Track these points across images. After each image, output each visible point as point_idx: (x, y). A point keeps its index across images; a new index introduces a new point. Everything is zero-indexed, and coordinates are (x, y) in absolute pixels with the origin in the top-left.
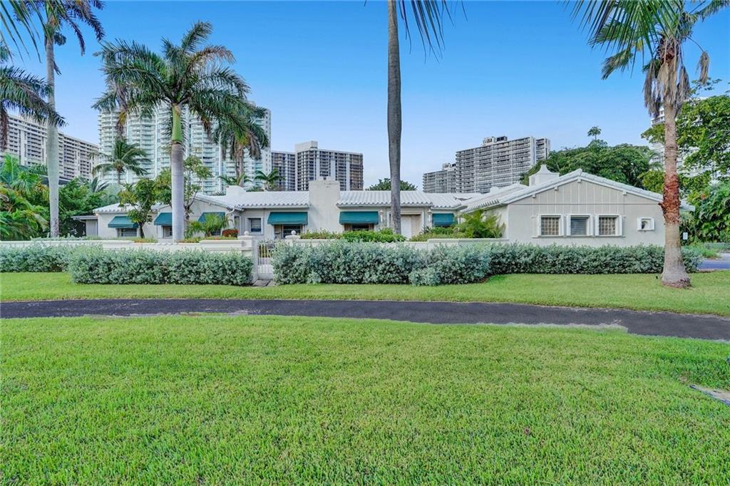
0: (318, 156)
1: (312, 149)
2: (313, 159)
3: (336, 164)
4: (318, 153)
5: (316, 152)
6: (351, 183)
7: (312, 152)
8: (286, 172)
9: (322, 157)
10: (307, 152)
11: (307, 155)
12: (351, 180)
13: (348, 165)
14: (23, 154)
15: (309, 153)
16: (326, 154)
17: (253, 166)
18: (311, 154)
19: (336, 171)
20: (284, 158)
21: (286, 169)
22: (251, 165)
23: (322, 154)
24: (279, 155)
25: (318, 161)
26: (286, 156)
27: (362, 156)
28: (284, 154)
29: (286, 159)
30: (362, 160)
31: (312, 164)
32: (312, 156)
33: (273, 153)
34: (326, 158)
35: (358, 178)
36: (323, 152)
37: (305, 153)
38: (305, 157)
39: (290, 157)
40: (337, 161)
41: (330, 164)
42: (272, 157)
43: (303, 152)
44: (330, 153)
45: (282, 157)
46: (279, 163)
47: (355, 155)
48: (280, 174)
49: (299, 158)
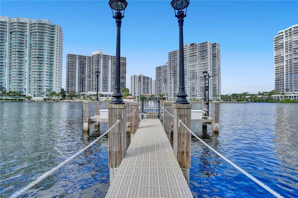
0: (102, 57)
1: (98, 54)
2: (99, 59)
3: (112, 62)
4: (102, 56)
5: (101, 55)
7: (99, 55)
8: (86, 65)
9: (104, 58)
10: (96, 55)
11: (96, 57)
15: (97, 55)
16: (106, 57)
19: (112, 65)
20: (85, 59)
21: (87, 64)
22: (46, 57)
23: (104, 56)
24: (83, 57)
25: (102, 60)
26: (87, 57)
27: (126, 58)
28: (85, 57)
29: (87, 59)
30: (126, 60)
31: (98, 62)
32: (99, 57)
33: (79, 56)
34: (106, 58)
35: (123, 69)
36: (105, 55)
37: (95, 56)
38: (95, 58)
39: (89, 58)
40: (112, 60)
41: (108, 62)
42: (79, 58)
43: (95, 55)
44: (108, 56)
45: (85, 58)
46: (82, 61)
47: (122, 58)
48: (83, 66)
49: (92, 58)
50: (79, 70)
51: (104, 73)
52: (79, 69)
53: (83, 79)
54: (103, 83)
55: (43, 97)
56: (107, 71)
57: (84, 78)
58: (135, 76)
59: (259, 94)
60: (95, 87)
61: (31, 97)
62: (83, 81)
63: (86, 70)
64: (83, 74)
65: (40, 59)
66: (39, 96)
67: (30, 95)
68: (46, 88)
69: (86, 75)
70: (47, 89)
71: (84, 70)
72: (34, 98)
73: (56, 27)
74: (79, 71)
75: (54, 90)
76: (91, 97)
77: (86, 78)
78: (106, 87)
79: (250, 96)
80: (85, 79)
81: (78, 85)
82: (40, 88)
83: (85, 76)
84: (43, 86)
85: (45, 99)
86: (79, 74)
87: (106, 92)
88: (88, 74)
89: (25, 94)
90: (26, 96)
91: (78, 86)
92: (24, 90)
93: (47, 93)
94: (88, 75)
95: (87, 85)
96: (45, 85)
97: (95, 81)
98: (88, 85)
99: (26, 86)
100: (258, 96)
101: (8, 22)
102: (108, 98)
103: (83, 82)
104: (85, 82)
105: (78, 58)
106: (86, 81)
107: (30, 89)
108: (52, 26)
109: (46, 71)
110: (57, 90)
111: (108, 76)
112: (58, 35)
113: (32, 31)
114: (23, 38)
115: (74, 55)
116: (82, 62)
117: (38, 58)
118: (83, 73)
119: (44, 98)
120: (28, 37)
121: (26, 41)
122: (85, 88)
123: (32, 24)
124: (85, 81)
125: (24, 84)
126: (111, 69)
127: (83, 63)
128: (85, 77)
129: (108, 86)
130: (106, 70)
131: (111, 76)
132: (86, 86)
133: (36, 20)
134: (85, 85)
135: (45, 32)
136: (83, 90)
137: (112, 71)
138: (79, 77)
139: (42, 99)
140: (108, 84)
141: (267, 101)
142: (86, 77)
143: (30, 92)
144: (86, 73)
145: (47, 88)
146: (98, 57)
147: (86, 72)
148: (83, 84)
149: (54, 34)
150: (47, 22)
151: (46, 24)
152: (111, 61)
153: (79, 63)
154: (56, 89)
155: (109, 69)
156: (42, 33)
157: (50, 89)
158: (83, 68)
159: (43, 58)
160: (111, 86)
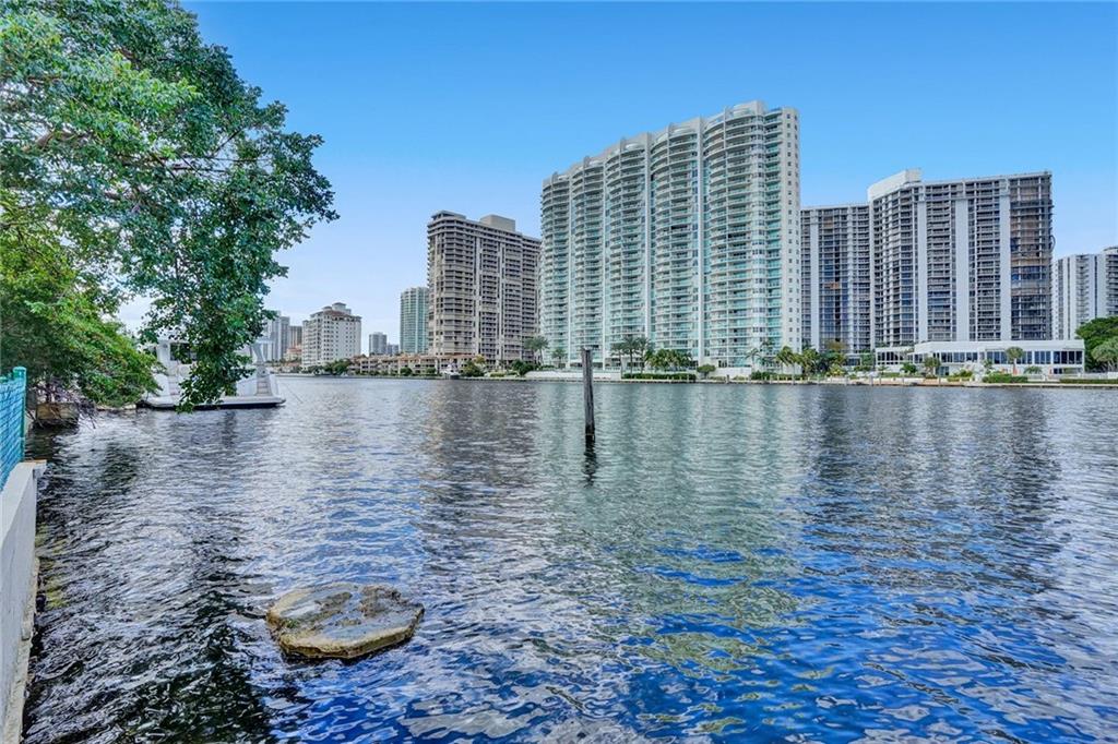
0: (921, 199)
1: (905, 187)
2: (908, 207)
3: (970, 209)
4: (922, 191)
5: (916, 189)
6: (1014, 247)
7: (907, 191)
8: (850, 243)
9: (932, 199)
10: (895, 193)
11: (895, 202)
12: (1014, 240)
13: (1005, 206)
14: (478, 268)
15: (899, 195)
16: (943, 191)
17: (762, 228)
18: (906, 197)
19: (972, 223)
20: (845, 217)
21: (850, 237)
22: (756, 227)
23: (932, 191)
24: (834, 213)
25: (922, 211)
26: (849, 212)
27: (1048, 178)
28: (844, 209)
29: (849, 218)
30: (1047, 188)
31: (906, 220)
32: (908, 199)
33: (820, 211)
34: (943, 198)
36: (935, 188)
37: (890, 198)
38: (890, 205)
39: (857, 212)
40: (972, 201)
41: (953, 211)
42: (820, 218)
43: (886, 197)
44: (954, 186)
45: (840, 215)
46: (833, 226)
47: (1027, 179)
48: (837, 249)
49: (876, 210)
50: (823, 263)
51: (932, 261)
52: (820, 261)
53: (838, 297)
54: (930, 308)
55: (751, 368)
56: (947, 251)
57: (841, 293)
58: (1082, 258)
60: (891, 326)
61: (713, 369)
62: (838, 304)
63: (850, 262)
64: (837, 279)
65: (738, 240)
66: (734, 363)
67: (708, 361)
68: (758, 334)
69: (850, 280)
70: (761, 339)
71: (841, 263)
72: (722, 372)
73: (783, 118)
74: (821, 267)
75: (784, 342)
76: (944, 364)
77: (851, 292)
78: (945, 324)
80: (846, 297)
81: (821, 321)
82: (739, 337)
83: (845, 285)
84: (748, 331)
85: (757, 376)
86: (821, 278)
88: (858, 274)
89: (695, 359)
90: (700, 365)
91: (821, 327)
92: (692, 345)
93: (763, 354)
94: (858, 281)
95: (855, 321)
96: (757, 324)
97: (891, 299)
98: (858, 317)
99: (697, 334)
101: (646, 148)
103: (838, 310)
104: (846, 308)
105: (817, 221)
106: (851, 305)
107: (707, 343)
108: (768, 119)
109: (757, 276)
110: (794, 340)
111: (954, 273)
112: (789, 145)
113: (710, 154)
114: (685, 183)
116: (834, 233)
117: (730, 236)
118: (837, 273)
119: (754, 369)
120: (699, 178)
121: (695, 190)
123: (707, 133)
124: (845, 303)
125: (690, 326)
126: (967, 241)
127: (837, 236)
128: (846, 290)
129: (954, 315)
130: (943, 247)
131: (972, 273)
132: (851, 323)
133: (722, 114)
134: (846, 320)
135: (749, 146)
137: (972, 251)
138: (821, 291)
139: (747, 373)
140: (954, 309)
142: (850, 286)
143: (707, 354)
144: (850, 274)
145: (763, 335)
146: (903, 200)
147: (850, 268)
148: (838, 316)
149: (776, 145)
150: (755, 109)
151: (752, 117)
152: (966, 205)
153: (820, 237)
154: (791, 339)
155: (957, 242)
156: (742, 150)
157: (770, 339)
158: (837, 255)
159: (747, 236)
160: (972, 315)
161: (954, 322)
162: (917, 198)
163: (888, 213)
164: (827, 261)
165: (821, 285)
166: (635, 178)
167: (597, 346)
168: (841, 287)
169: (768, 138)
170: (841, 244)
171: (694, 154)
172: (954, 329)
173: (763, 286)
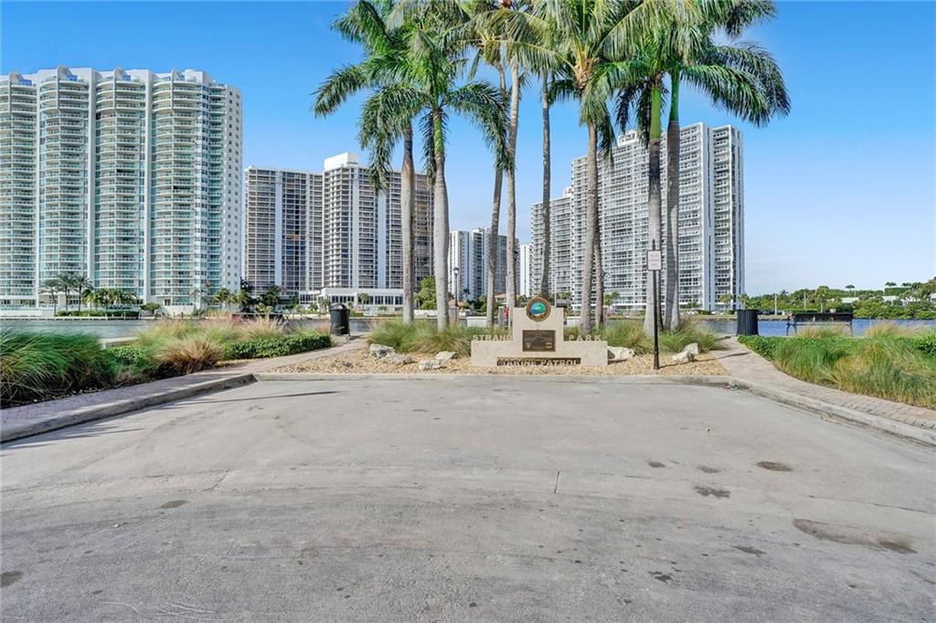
0: (356, 177)
1: (345, 166)
2: (347, 181)
4: (356, 172)
5: (353, 169)
7: (347, 170)
8: (308, 204)
9: (363, 179)
10: (338, 170)
11: (338, 176)
15: (341, 171)
17: (205, 185)
18: (345, 174)
20: (304, 182)
21: (308, 199)
22: (199, 184)
23: (363, 173)
24: (296, 177)
25: (356, 186)
26: (308, 178)
28: (304, 175)
29: (308, 183)
31: (345, 192)
32: (347, 176)
33: (284, 173)
35: (425, 213)
37: (335, 173)
38: (335, 178)
39: (314, 179)
42: (284, 179)
43: (333, 171)
45: (302, 179)
46: (295, 189)
48: (297, 207)
49: (327, 180)
50: (286, 218)
51: (362, 226)
52: (283, 216)
53: (297, 248)
54: (360, 261)
55: (193, 307)
56: (372, 219)
57: (300, 245)
58: (461, 233)
59: (888, 292)
60: (335, 273)
61: (158, 307)
62: (297, 253)
63: (307, 219)
64: (297, 233)
65: (182, 192)
66: (179, 301)
67: (154, 300)
68: (198, 277)
69: (307, 234)
70: (202, 281)
71: (300, 219)
72: (166, 310)
73: (225, 95)
74: (283, 221)
75: (224, 284)
77: (307, 244)
78: (370, 274)
79: (857, 299)
80: (303, 248)
81: (283, 267)
82: (183, 278)
83: (303, 238)
84: (191, 274)
85: (198, 313)
86: (283, 231)
87: (372, 287)
88: (313, 230)
89: (139, 298)
90: (145, 303)
91: (283, 271)
92: (136, 285)
93: (204, 295)
94: (313, 235)
96: (198, 269)
97: (335, 252)
98: (313, 265)
99: (143, 274)
100: (886, 298)
101: (90, 85)
102: (385, 309)
103: (297, 258)
104: (304, 257)
105: (281, 181)
106: (307, 254)
107: (153, 283)
108: (215, 91)
109: (200, 226)
110: (232, 283)
111: (376, 236)
112: (231, 118)
113: (158, 109)
114: (133, 130)
115: (268, 172)
116: (295, 194)
117: (175, 188)
118: (297, 227)
119: (195, 308)
120: (146, 128)
121: (142, 140)
122: (304, 278)
123: (157, 88)
124: (303, 253)
125: (137, 267)
127: (297, 196)
128: (303, 243)
129: (376, 267)
130: (370, 217)
131: (388, 237)
132: (307, 270)
133: (170, 75)
134: (304, 268)
135: (194, 111)
136: (297, 284)
137: (388, 222)
138: (283, 241)
139: (188, 310)
140: (376, 263)
141: (912, 315)
142: (307, 239)
143: (153, 292)
144: (307, 229)
145: (204, 277)
146: (344, 176)
147: (307, 224)
148: (297, 263)
149: (219, 115)
150: (201, 80)
151: (198, 86)
153: (284, 196)
154: (229, 283)
155: (379, 213)
156: (188, 113)
157: (211, 281)
158: (297, 212)
159: (191, 190)
160: (388, 268)
161: (376, 273)
162: (353, 176)
163: (335, 183)
164: (288, 217)
165: (283, 237)
166: (78, 113)
167: (31, 282)
168: (300, 240)
169: (214, 107)
170: (300, 204)
171: (143, 104)
172: (376, 278)
173: (205, 235)
